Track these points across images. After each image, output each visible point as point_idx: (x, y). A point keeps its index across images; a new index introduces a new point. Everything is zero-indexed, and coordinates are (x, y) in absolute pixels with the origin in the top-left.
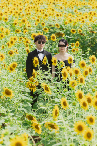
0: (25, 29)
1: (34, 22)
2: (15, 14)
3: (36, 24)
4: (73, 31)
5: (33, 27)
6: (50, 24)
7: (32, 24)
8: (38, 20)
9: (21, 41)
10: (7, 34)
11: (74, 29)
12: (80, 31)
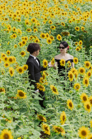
0: (35, 28)
1: (43, 21)
2: (26, 14)
3: (44, 23)
4: (77, 29)
5: (42, 25)
6: (56, 22)
7: (41, 22)
8: (46, 19)
9: (32, 39)
10: (19, 34)
11: (78, 27)
12: (83, 29)
